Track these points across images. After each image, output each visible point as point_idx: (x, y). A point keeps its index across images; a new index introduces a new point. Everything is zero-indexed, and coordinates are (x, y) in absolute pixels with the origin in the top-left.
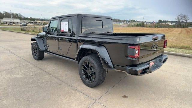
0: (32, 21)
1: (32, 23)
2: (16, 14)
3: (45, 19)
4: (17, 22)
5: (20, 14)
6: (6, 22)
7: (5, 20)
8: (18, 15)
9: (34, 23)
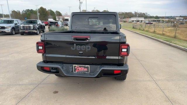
0: (156, 19)
1: (155, 21)
2: (144, 13)
3: (171, 17)
4: (142, 21)
5: (146, 13)
6: (133, 21)
7: (132, 19)
8: (145, 14)
9: (157, 21)
